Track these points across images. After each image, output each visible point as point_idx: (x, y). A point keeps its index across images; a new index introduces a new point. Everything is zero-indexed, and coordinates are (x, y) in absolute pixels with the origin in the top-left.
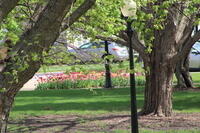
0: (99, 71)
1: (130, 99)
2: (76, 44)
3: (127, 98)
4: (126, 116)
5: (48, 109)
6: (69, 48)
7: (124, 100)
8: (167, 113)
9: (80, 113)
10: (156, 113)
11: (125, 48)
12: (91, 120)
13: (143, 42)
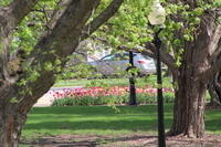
0: (123, 86)
1: (157, 118)
2: (97, 55)
3: (154, 117)
4: (152, 137)
5: (65, 128)
6: (90, 60)
7: (150, 118)
8: (199, 135)
9: (101, 132)
10: (186, 133)
11: (152, 60)
12: (113, 140)
13: (172, 54)
